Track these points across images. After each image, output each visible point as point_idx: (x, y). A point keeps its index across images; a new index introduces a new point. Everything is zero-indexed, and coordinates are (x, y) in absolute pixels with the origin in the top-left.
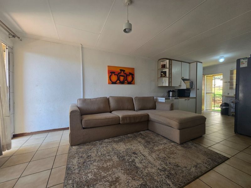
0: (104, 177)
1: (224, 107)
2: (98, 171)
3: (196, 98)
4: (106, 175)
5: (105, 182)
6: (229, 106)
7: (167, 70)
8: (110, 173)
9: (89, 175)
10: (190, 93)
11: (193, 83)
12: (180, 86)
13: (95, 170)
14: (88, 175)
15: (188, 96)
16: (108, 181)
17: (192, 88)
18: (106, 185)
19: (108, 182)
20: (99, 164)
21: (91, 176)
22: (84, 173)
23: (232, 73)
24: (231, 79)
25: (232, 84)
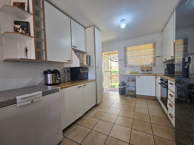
1: (122, 87)
3: (96, 80)
6: (126, 86)
7: (30, 19)
10: (87, 73)
11: (91, 57)
12: (70, 61)
15: (85, 79)
17: (90, 65)
23: (125, 51)
24: (126, 56)
25: (126, 62)
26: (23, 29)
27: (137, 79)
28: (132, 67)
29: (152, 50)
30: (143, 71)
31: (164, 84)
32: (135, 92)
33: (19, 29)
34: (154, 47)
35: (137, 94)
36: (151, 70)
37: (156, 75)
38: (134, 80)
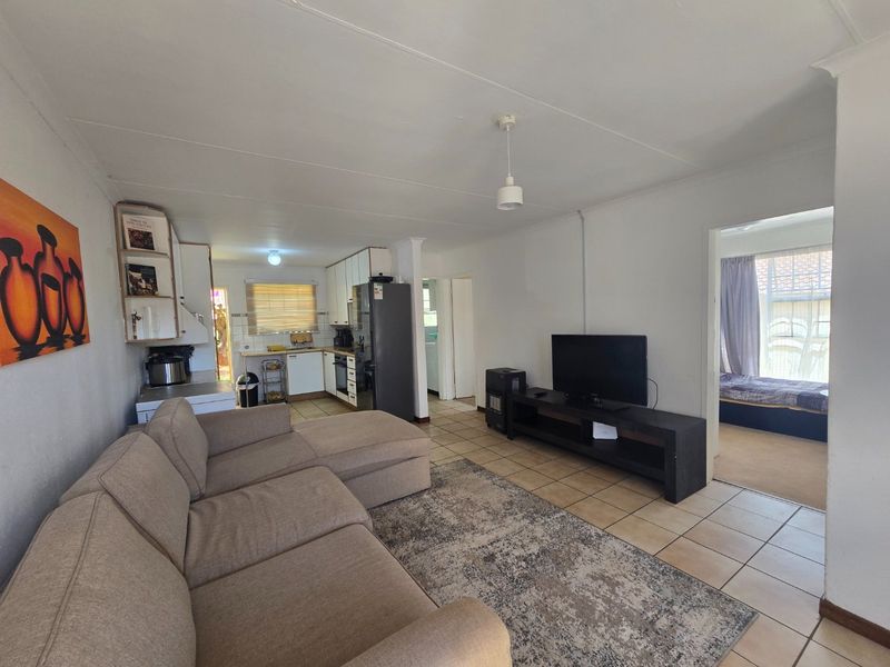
0: (608, 601)
1: (248, 387)
2: (603, 622)
4: (600, 601)
5: (617, 595)
6: (258, 381)
8: (588, 594)
9: (625, 636)
13: (602, 630)
14: (626, 639)
16: (613, 592)
18: (624, 593)
19: (614, 589)
20: (572, 630)
21: (624, 630)
22: (631, 654)
23: (250, 293)
24: (251, 307)
25: (252, 322)
26: (147, 281)
27: (290, 362)
28: (267, 333)
29: (310, 298)
30: (294, 343)
31: (341, 363)
32: (284, 392)
33: (140, 281)
34: (314, 293)
35: (291, 393)
36: (311, 341)
37: (323, 351)
38: (281, 366)
